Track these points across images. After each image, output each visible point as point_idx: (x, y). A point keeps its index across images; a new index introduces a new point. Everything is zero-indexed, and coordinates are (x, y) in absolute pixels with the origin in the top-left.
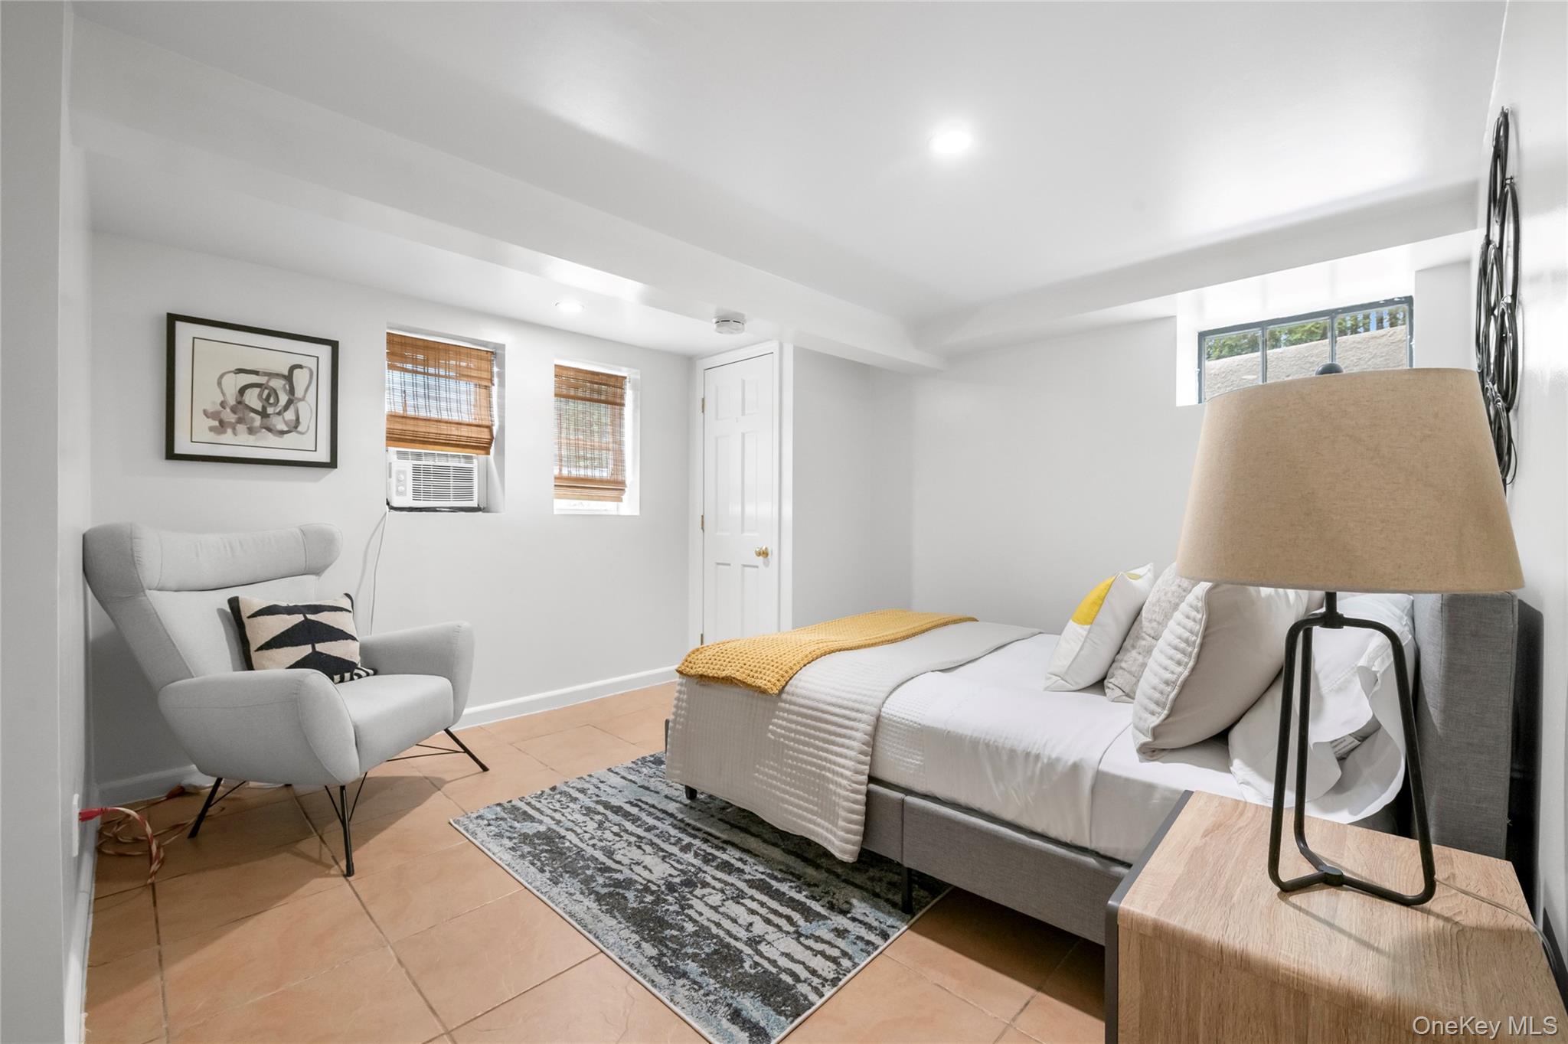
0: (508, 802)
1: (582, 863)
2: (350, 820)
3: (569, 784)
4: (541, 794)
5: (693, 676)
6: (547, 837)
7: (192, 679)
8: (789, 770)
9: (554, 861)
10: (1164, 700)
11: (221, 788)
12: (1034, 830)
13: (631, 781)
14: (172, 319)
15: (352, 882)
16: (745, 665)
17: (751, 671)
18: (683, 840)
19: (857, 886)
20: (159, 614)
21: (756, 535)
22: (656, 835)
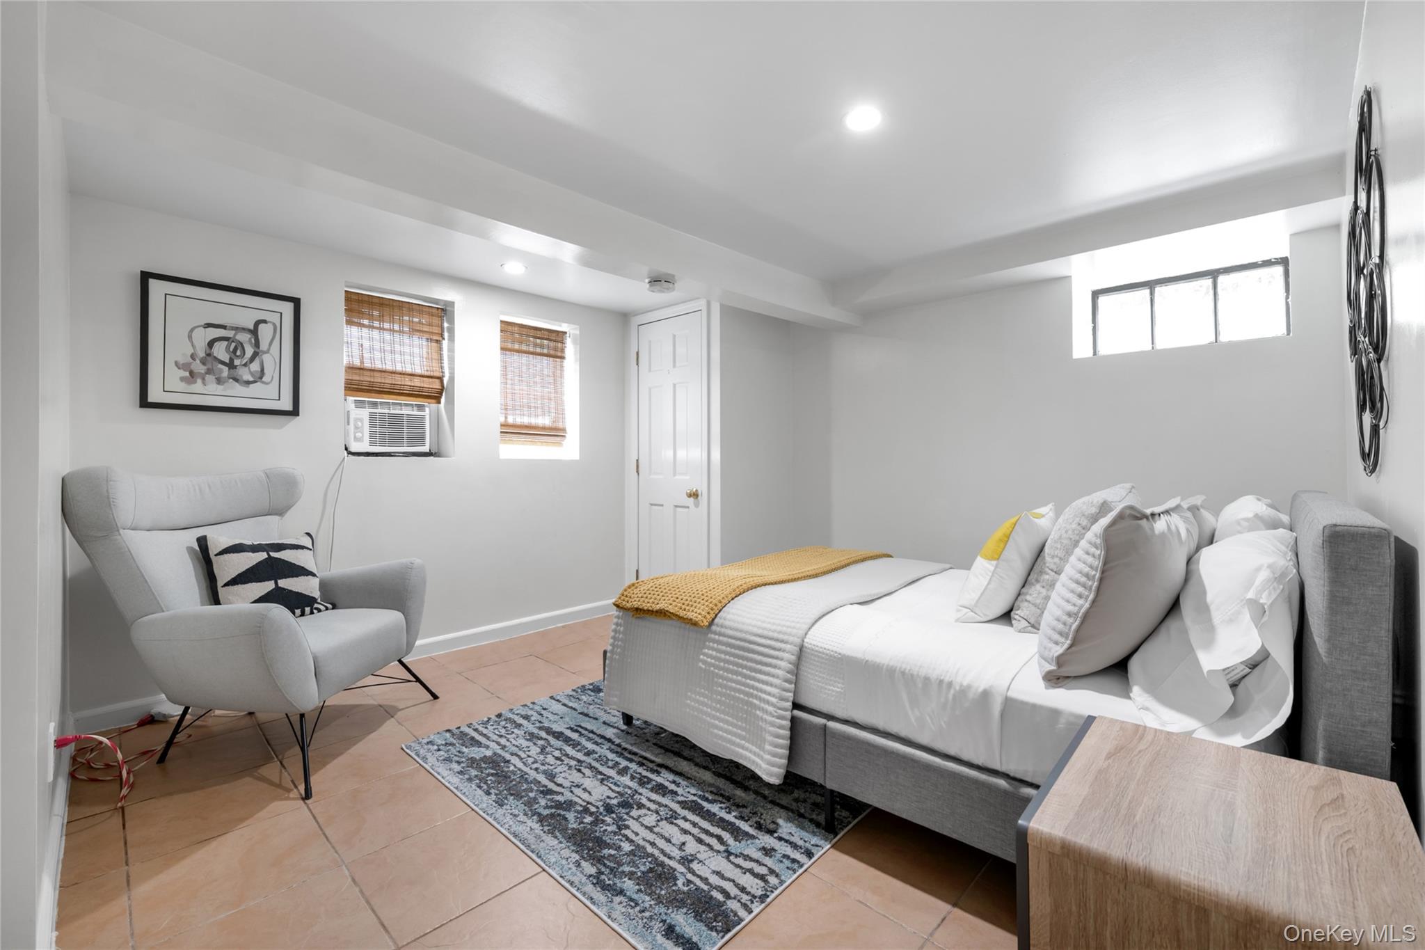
0: (456, 728)
1: (525, 786)
2: (308, 745)
3: (514, 711)
4: (488, 721)
5: (629, 609)
6: (493, 762)
7: (162, 614)
8: (719, 697)
9: (499, 783)
10: (1067, 631)
11: (188, 717)
12: (948, 754)
13: (571, 708)
14: (145, 277)
15: (310, 806)
16: (677, 598)
17: (683, 604)
18: (620, 764)
19: (782, 807)
20: (132, 552)
21: (688, 477)
22: (596, 760)
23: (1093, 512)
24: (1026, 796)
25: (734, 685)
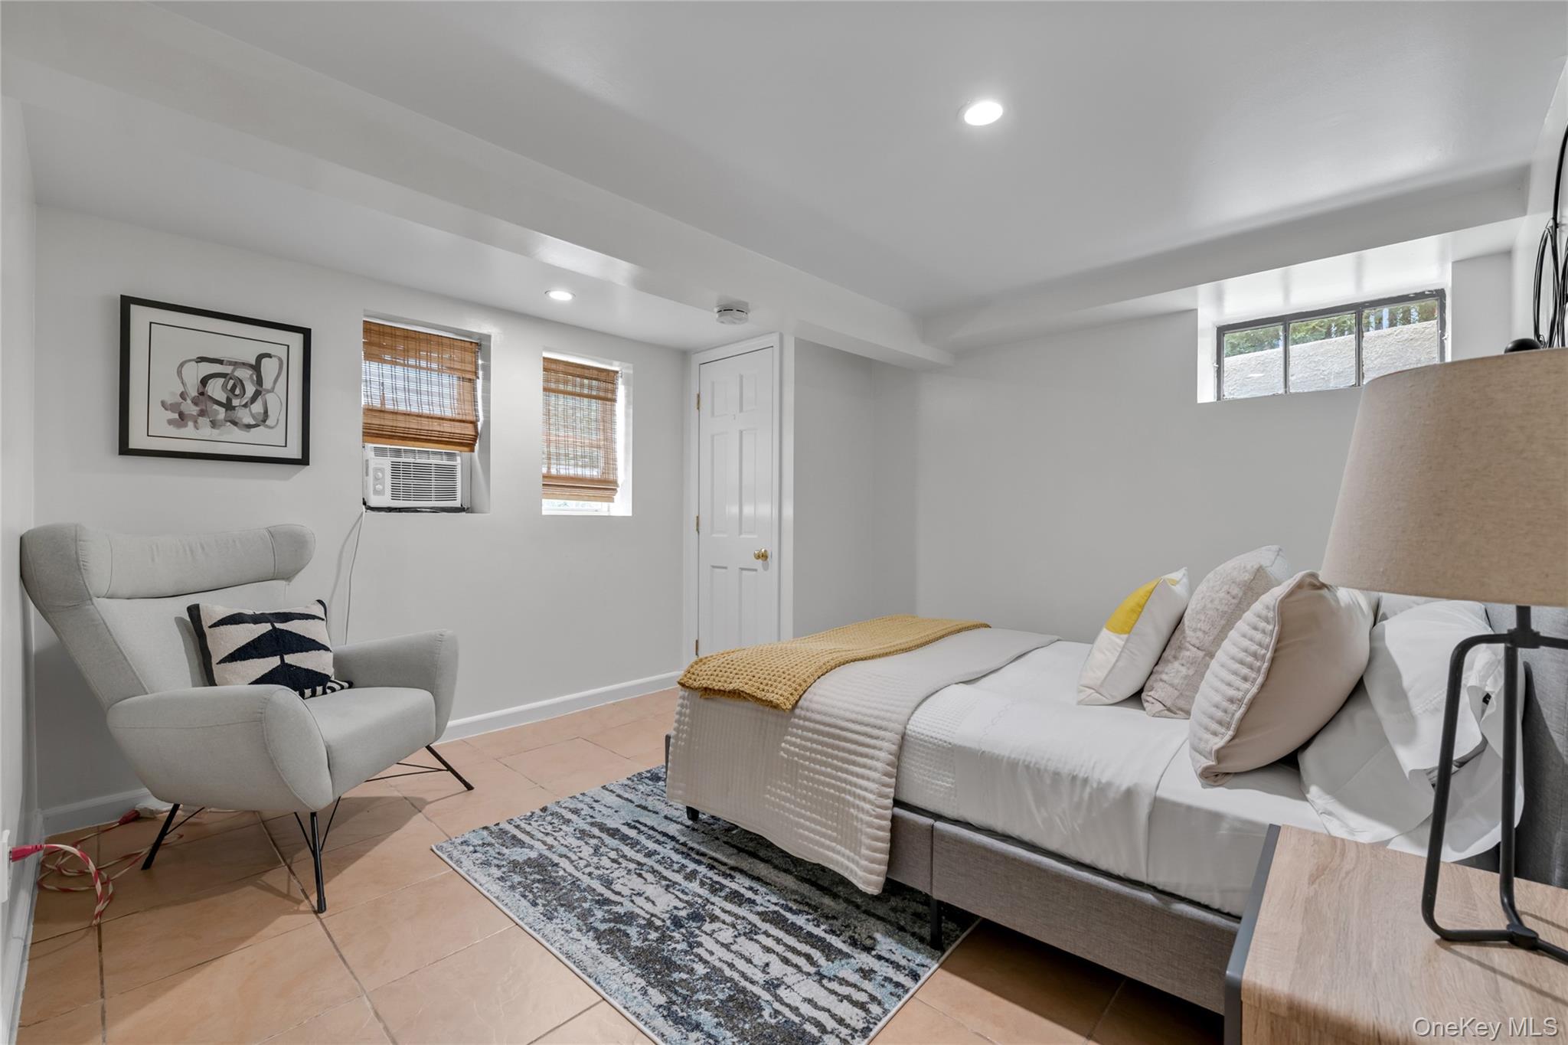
0: (495, 825)
1: (578, 895)
2: (321, 850)
3: (561, 803)
4: (531, 816)
5: (696, 689)
6: (539, 865)
7: (146, 696)
8: (804, 792)
9: (547, 892)
10: (1228, 719)
11: (179, 812)
12: (1081, 861)
13: (627, 799)
14: (126, 302)
15: (323, 920)
16: (754, 677)
17: (761, 683)
18: (687, 867)
19: (879, 918)
20: (108, 624)
21: (755, 536)
22: (658, 861)
23: (1246, 578)
24: (1180, 913)
25: (822, 778)
